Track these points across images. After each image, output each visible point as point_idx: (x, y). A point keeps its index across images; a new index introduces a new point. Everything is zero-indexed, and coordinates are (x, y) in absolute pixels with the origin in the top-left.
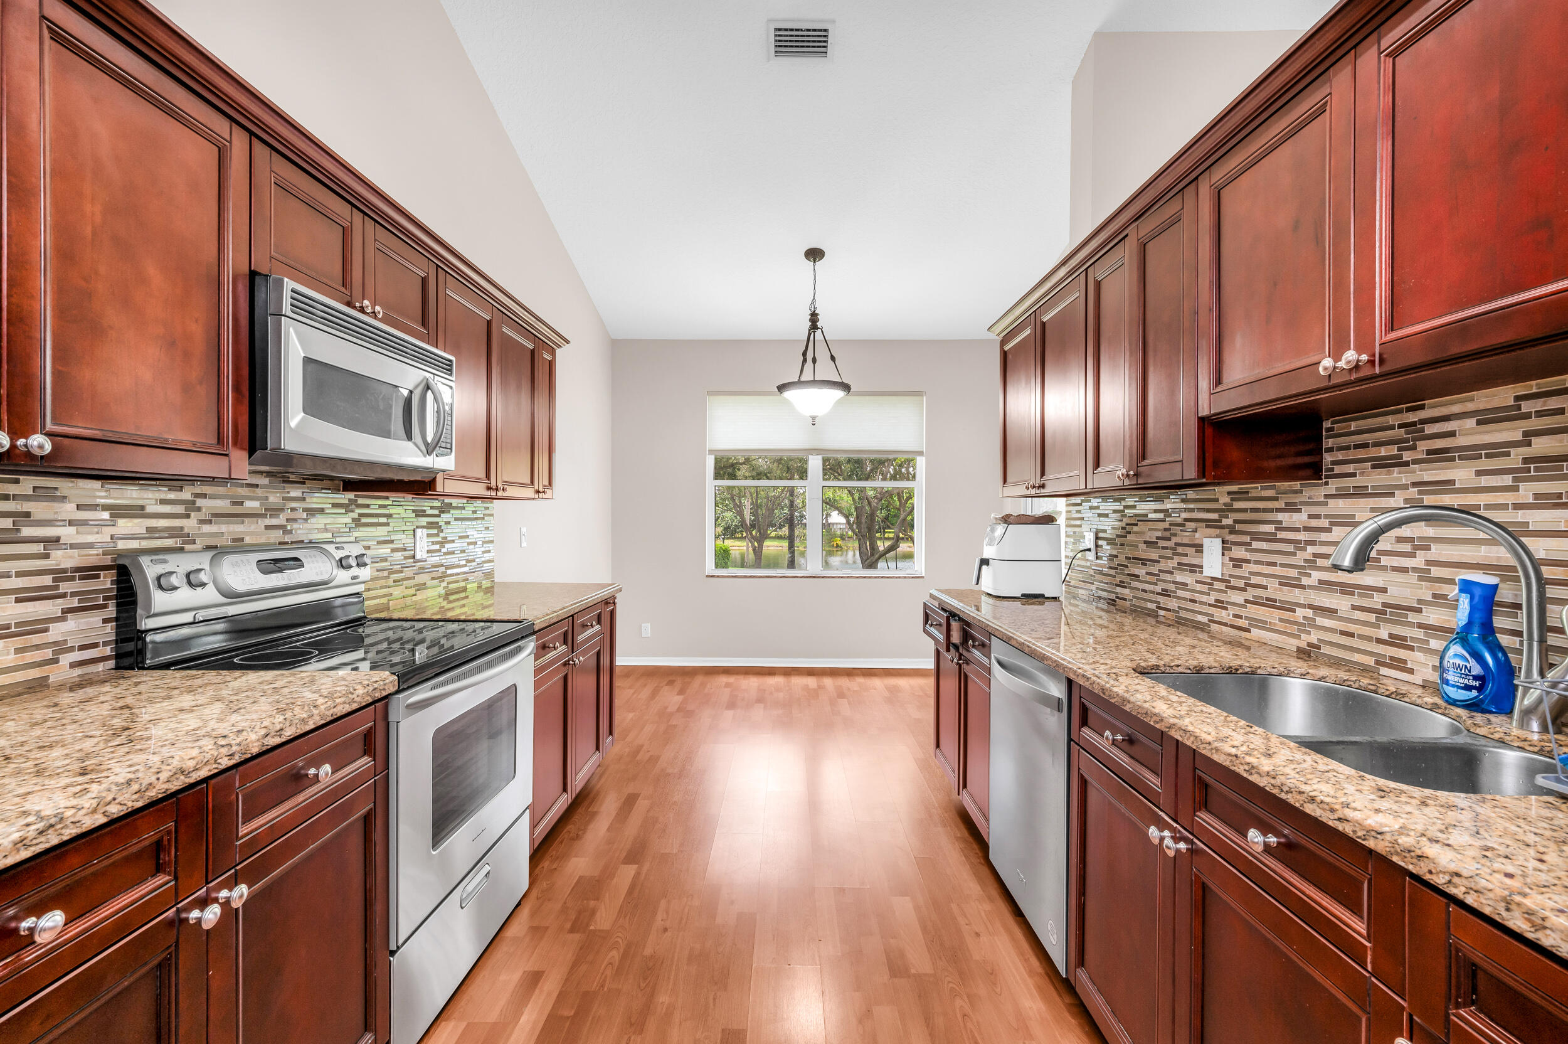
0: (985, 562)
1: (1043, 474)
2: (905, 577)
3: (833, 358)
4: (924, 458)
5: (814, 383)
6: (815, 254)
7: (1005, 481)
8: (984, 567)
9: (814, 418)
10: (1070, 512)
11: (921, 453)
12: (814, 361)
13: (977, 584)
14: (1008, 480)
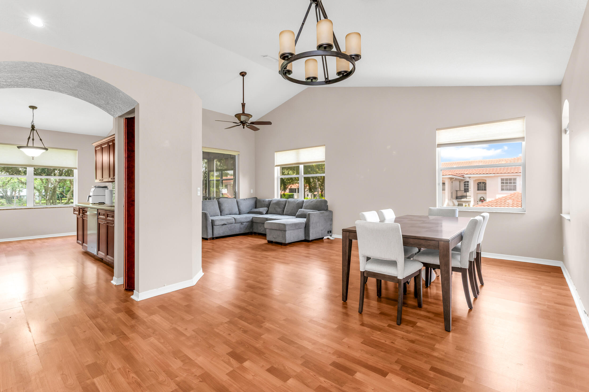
0: (90, 196)
1: (102, 178)
2: (70, 207)
3: (41, 140)
4: (77, 170)
5: (33, 147)
6: (33, 108)
7: (96, 179)
8: (90, 197)
9: (33, 157)
10: (113, 185)
11: (76, 168)
12: (33, 140)
13: (88, 201)
14: (97, 178)
